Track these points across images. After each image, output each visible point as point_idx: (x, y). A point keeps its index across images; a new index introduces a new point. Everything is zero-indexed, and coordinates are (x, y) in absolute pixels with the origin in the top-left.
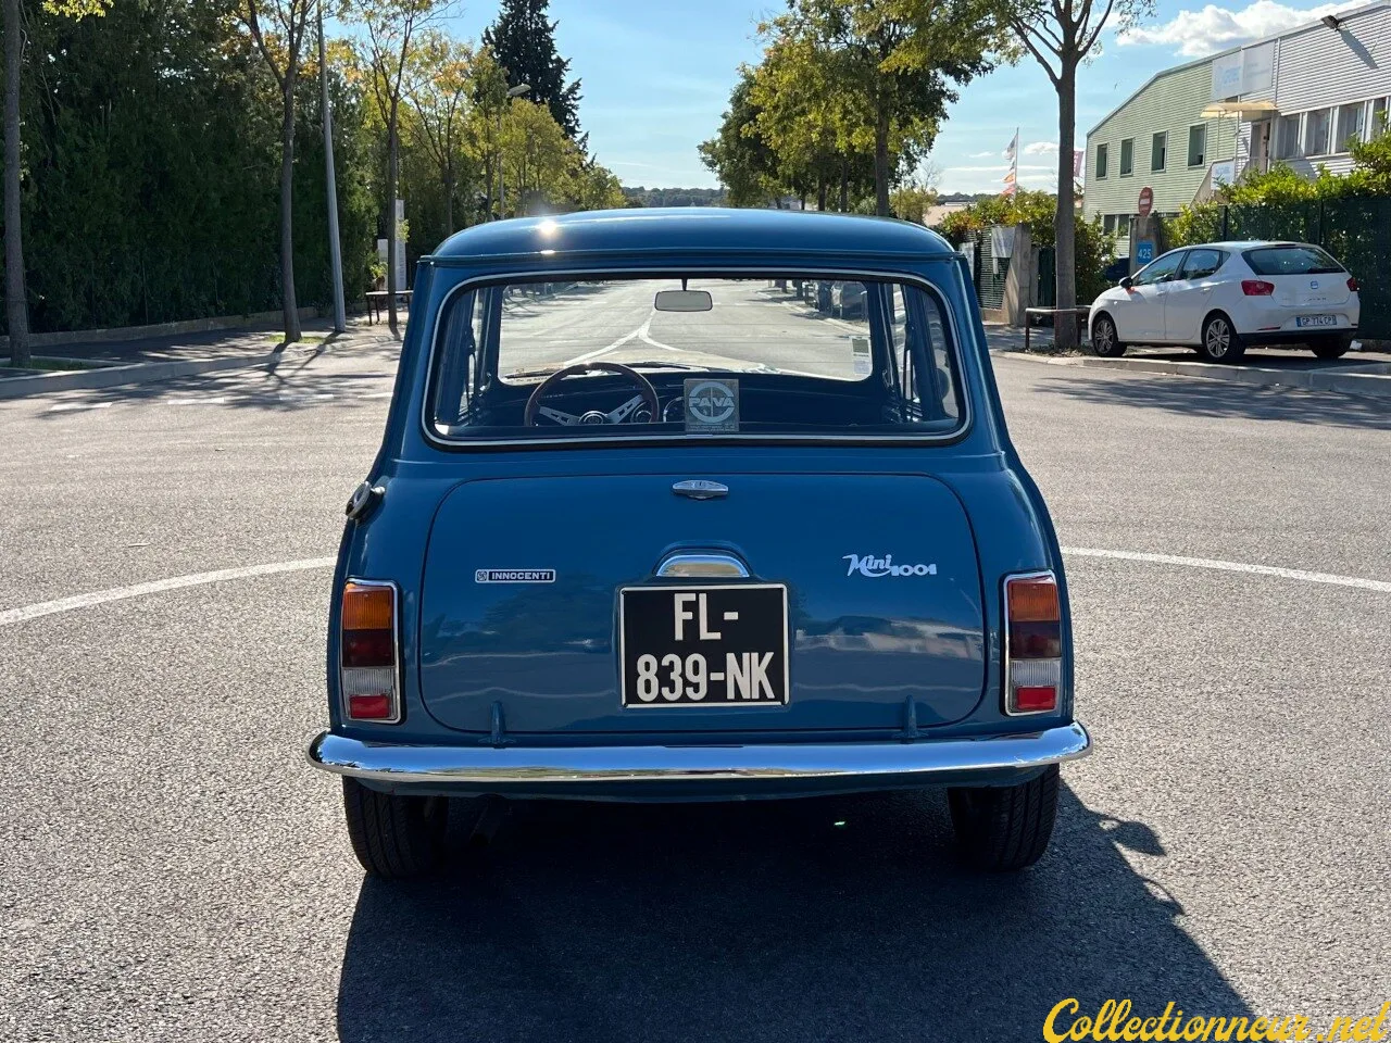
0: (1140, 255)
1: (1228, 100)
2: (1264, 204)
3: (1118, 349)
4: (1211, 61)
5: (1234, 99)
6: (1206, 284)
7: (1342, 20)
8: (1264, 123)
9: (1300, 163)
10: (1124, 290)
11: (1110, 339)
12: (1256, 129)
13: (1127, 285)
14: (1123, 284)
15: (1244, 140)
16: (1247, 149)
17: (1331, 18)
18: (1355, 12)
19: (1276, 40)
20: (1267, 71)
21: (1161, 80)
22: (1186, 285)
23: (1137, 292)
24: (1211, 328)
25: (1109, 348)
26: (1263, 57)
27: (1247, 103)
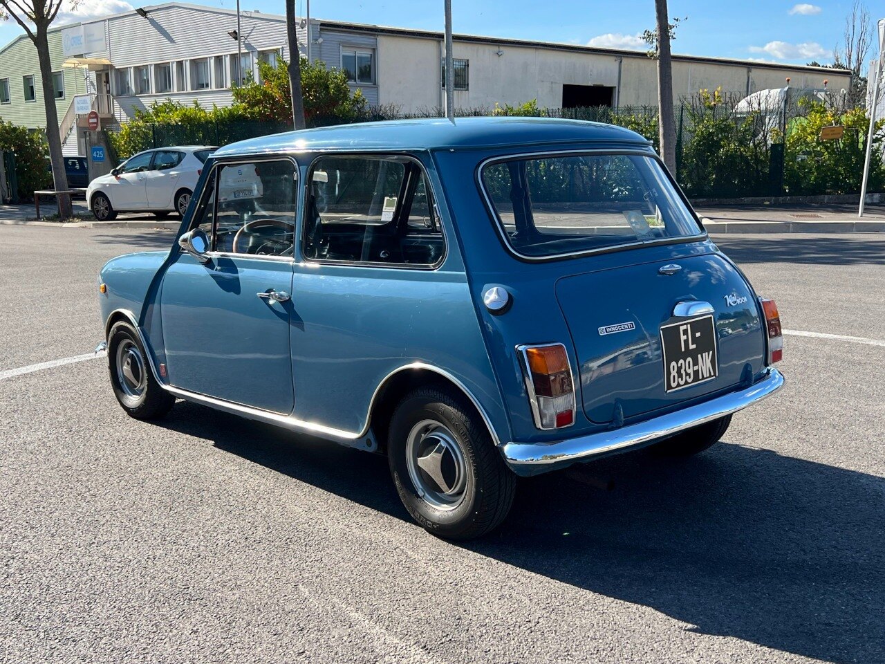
0: (95, 155)
1: (75, 56)
2: (180, 123)
3: (111, 215)
4: (60, 30)
5: (81, 56)
6: (173, 173)
7: (148, 12)
8: (104, 73)
9: (133, 99)
10: (114, 177)
11: (106, 209)
12: (99, 77)
13: (116, 173)
14: (113, 174)
15: (91, 82)
16: (94, 89)
17: (141, 9)
18: (156, 8)
19: (105, 21)
20: (101, 40)
21: (22, 41)
22: (158, 174)
23: (123, 179)
24: (180, 199)
25: (106, 215)
26: (98, 30)
27: (90, 59)
